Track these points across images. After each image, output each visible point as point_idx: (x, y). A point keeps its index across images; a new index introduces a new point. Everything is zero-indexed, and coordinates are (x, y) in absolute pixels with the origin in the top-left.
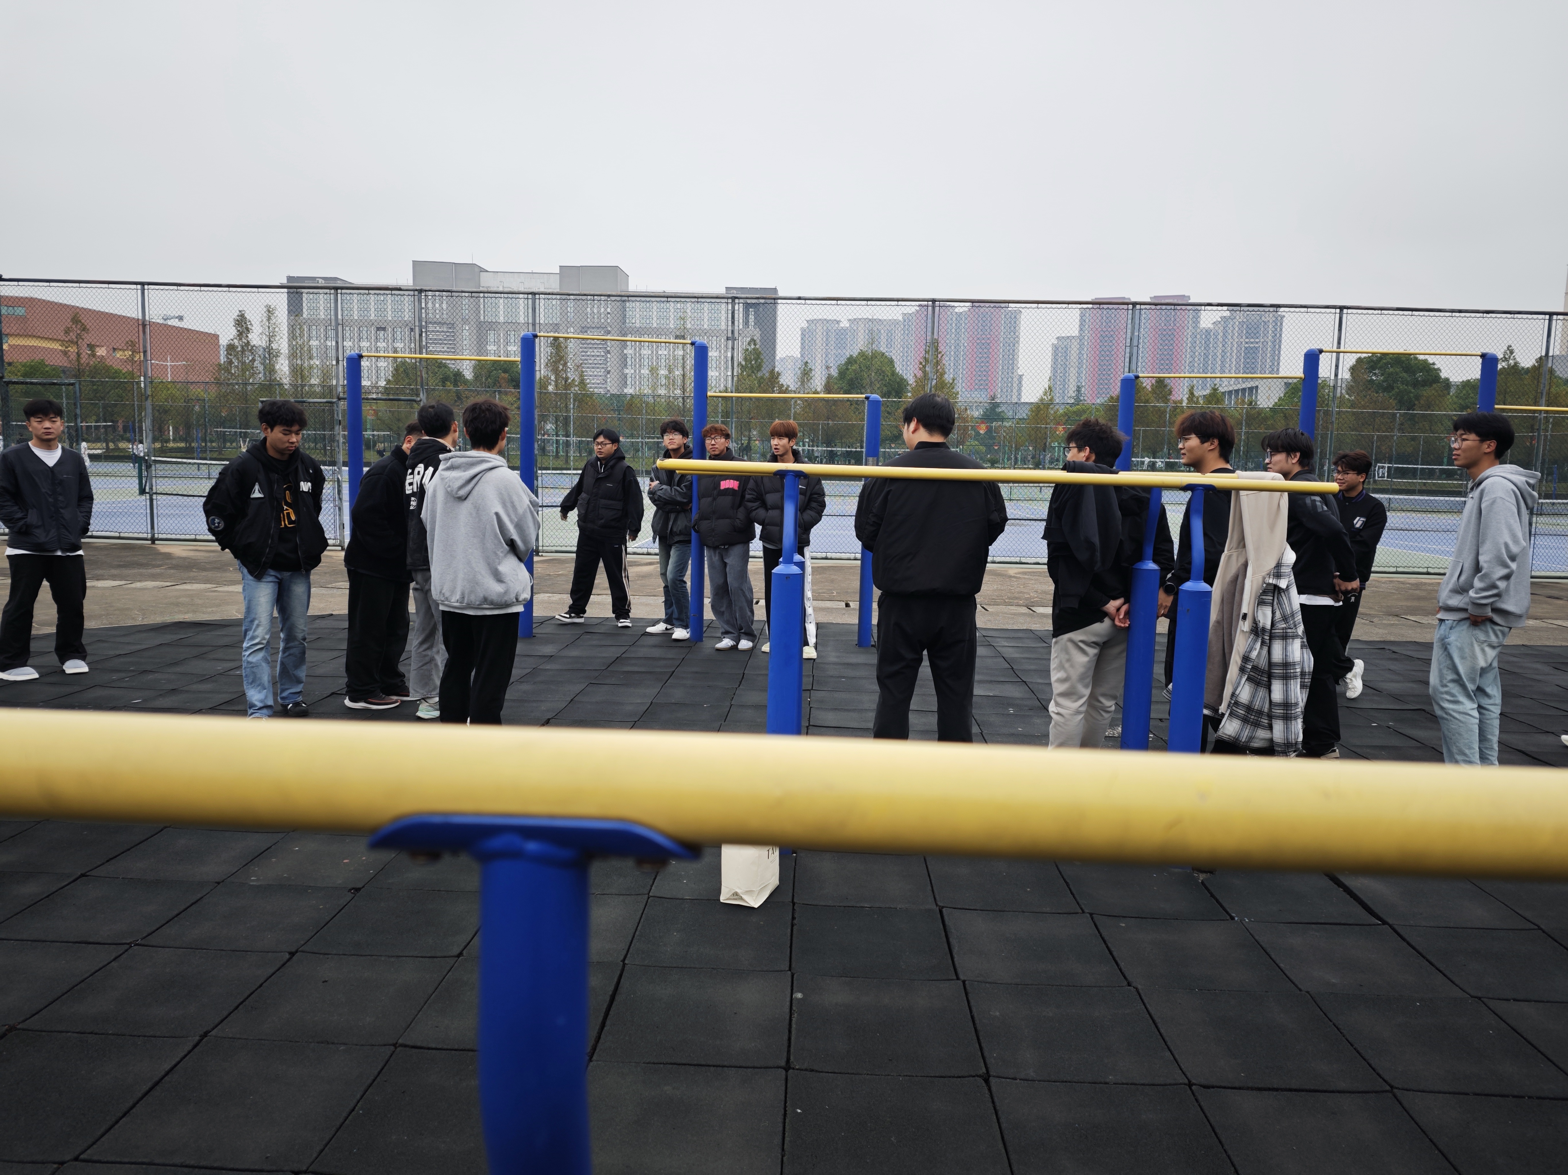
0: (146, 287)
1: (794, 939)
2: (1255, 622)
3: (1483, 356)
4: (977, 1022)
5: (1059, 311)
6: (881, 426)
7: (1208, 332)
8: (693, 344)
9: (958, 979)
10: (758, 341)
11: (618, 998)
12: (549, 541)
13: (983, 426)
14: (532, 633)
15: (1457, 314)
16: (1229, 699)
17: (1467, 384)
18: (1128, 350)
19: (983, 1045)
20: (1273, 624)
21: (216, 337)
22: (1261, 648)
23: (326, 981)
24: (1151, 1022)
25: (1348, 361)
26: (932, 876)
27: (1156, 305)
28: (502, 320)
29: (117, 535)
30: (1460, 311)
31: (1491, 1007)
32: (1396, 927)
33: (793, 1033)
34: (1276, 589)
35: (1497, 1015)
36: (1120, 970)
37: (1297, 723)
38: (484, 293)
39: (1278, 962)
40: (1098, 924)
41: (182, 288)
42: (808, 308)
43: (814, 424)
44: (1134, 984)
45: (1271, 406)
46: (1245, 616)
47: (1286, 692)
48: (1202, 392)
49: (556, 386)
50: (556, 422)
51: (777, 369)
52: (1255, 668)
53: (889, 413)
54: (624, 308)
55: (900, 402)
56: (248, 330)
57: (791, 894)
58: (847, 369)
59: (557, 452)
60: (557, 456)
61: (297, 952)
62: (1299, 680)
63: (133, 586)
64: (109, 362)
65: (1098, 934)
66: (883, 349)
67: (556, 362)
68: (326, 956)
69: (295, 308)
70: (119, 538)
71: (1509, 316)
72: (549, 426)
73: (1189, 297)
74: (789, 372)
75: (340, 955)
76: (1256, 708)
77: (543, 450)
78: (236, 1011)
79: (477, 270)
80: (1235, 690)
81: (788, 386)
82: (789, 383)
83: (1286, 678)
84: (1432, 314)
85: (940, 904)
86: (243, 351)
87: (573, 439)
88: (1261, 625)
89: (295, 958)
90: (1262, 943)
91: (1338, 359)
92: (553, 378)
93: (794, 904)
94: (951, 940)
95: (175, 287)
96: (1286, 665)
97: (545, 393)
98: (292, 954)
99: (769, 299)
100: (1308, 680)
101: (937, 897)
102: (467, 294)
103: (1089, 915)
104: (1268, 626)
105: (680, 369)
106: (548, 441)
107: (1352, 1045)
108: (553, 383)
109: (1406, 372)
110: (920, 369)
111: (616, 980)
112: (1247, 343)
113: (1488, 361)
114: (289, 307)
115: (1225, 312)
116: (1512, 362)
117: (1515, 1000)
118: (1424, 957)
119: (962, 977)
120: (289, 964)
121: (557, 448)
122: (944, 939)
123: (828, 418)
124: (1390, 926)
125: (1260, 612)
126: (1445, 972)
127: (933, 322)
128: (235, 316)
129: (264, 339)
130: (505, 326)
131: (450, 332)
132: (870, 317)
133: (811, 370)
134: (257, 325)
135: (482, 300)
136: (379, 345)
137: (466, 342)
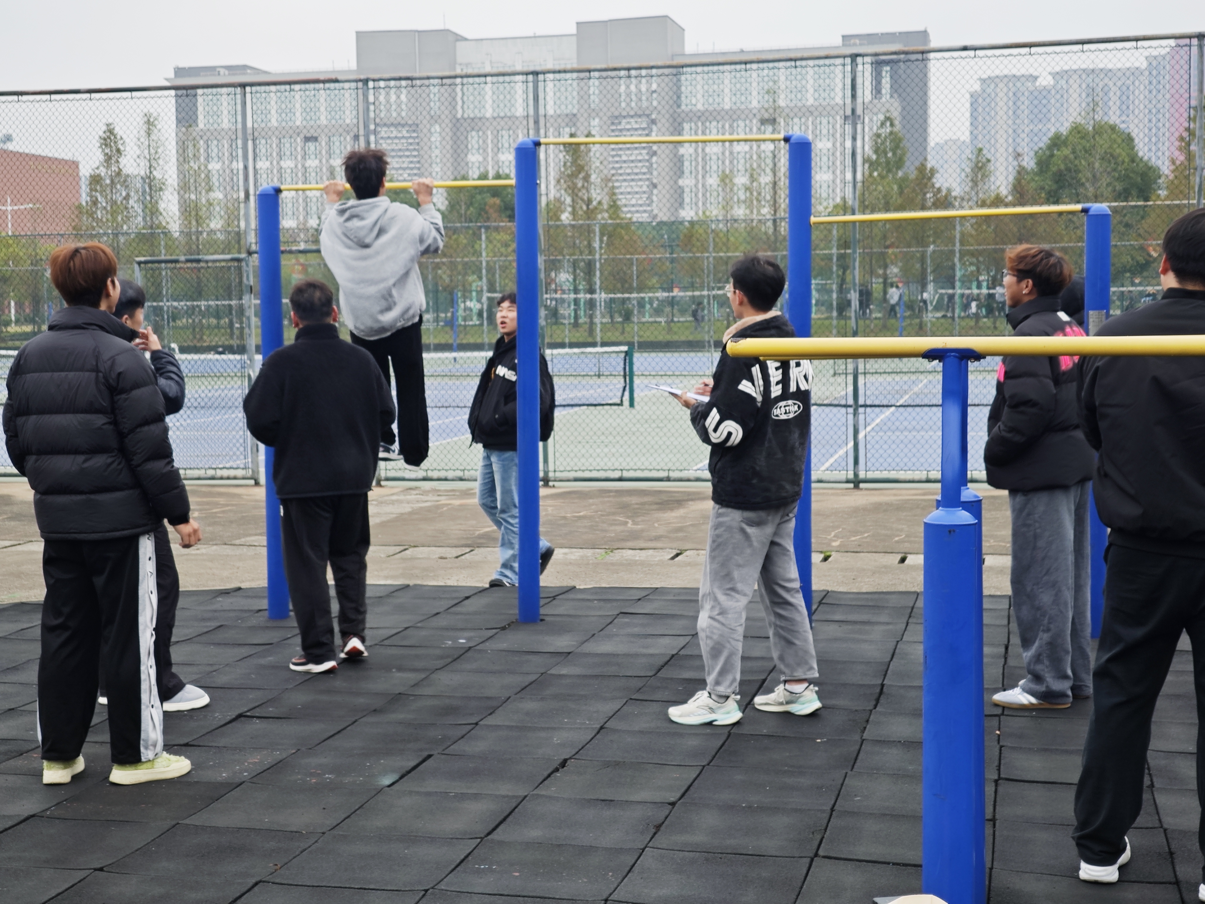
6: (1113, 251)
8: (787, 140)
10: (896, 122)
12: (565, 463)
14: (539, 615)
21: (75, 165)
28: (488, 115)
38: (462, 77)
42: (981, 63)
43: (995, 251)
49: (574, 213)
50: (575, 270)
51: (929, 166)
53: (1127, 225)
54: (678, 85)
55: (1146, 206)
56: (118, 151)
58: (1052, 156)
59: (576, 317)
60: (576, 325)
66: (1114, 118)
67: (573, 176)
69: (186, 118)
72: (564, 277)
74: (953, 166)
77: (554, 314)
79: (450, 38)
81: (949, 191)
82: (954, 185)
86: (113, 184)
87: (601, 297)
92: (569, 200)
97: (558, 227)
99: (913, 53)
102: (436, 81)
105: (770, 174)
106: (563, 301)
108: (569, 209)
110: (1180, 149)
114: (178, 114)
121: (576, 311)
127: (1201, 70)
128: (101, 133)
129: (142, 164)
130: (495, 123)
131: (414, 138)
132: (1091, 67)
133: (989, 161)
134: (132, 144)
135: (458, 89)
136: (309, 163)
137: (437, 152)
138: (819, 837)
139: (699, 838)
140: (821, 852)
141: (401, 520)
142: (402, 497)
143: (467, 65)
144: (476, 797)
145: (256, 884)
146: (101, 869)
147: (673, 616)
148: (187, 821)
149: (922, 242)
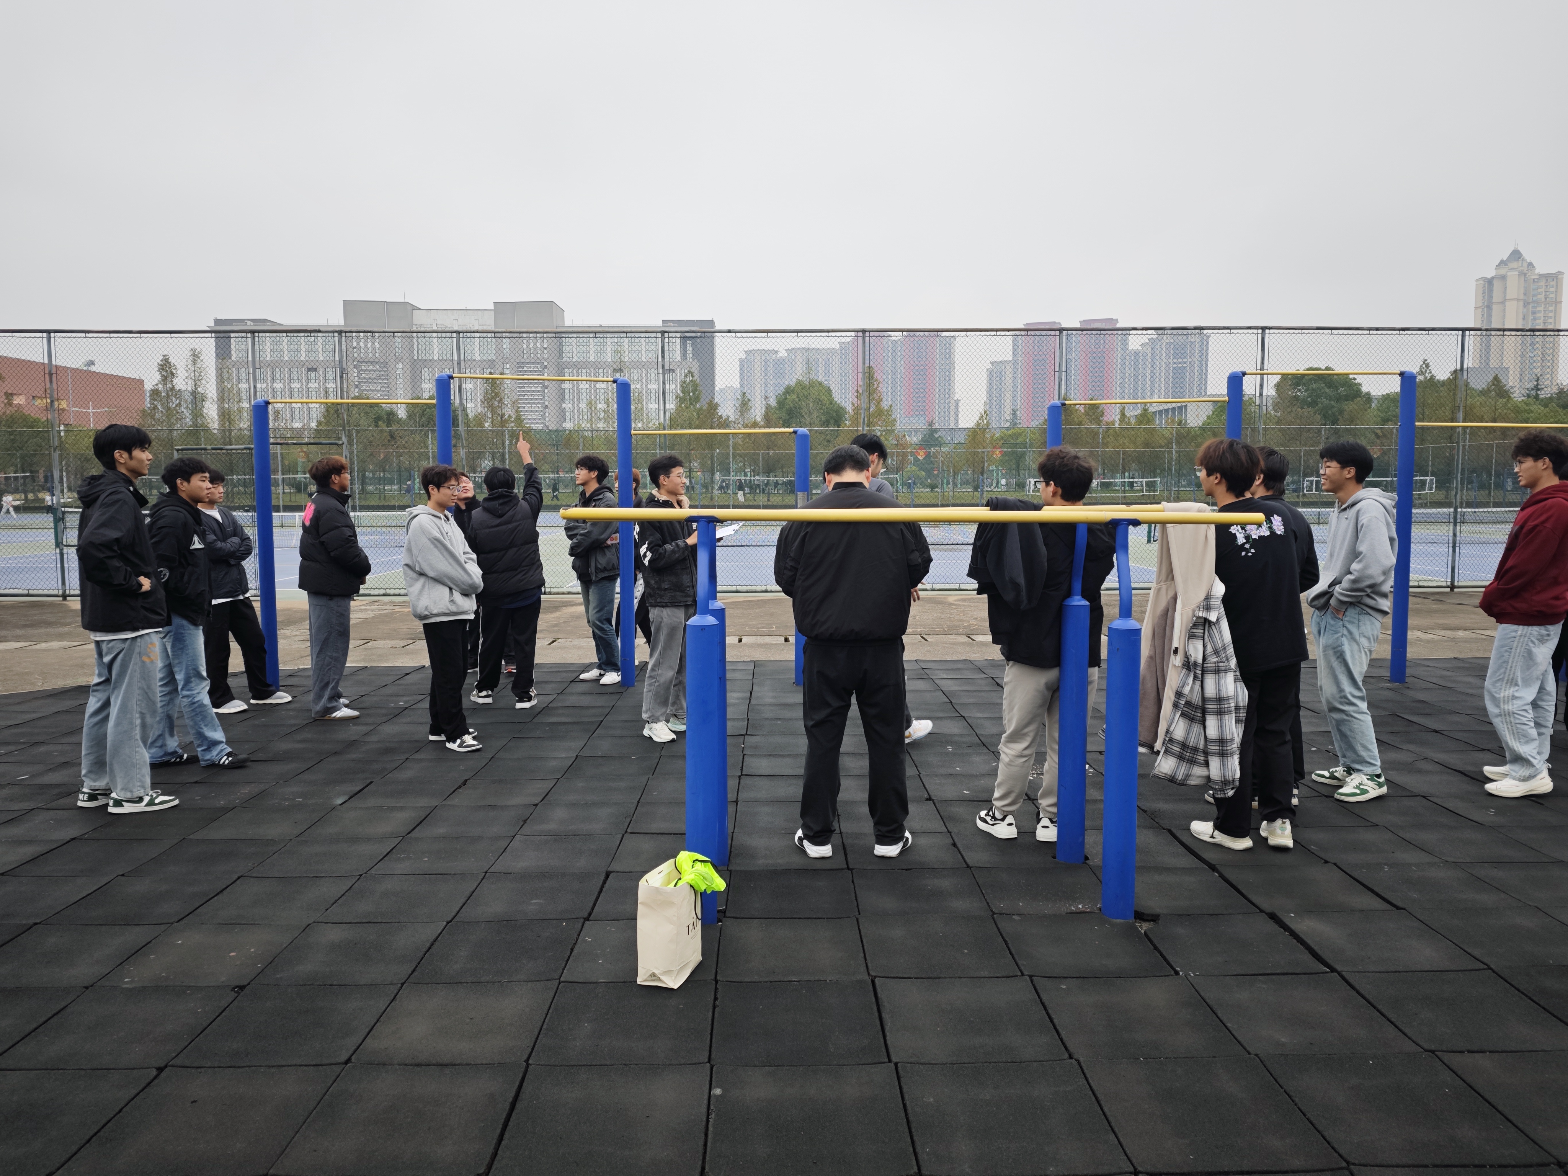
0: (52, 335)
1: (715, 1024)
2: (1187, 657)
3: (1402, 374)
4: (910, 1111)
5: (988, 339)
7: (1137, 353)
8: (615, 381)
9: (890, 1061)
10: (695, 374)
11: (519, 1105)
13: (922, 453)
15: (1375, 332)
16: (1163, 736)
17: (1387, 397)
18: (1057, 374)
19: (915, 1138)
20: (1204, 659)
21: (141, 382)
22: (1194, 683)
23: (195, 1101)
24: (1094, 1099)
25: (1271, 381)
26: (864, 941)
27: (1082, 330)
28: (436, 358)
29: (26, 592)
30: (1377, 329)
31: (1445, 1061)
32: (1344, 973)
33: (710, 1137)
34: (1206, 622)
35: (1451, 1070)
36: (1061, 1040)
37: (1234, 760)
38: (417, 332)
39: (1225, 1021)
40: (1038, 988)
41: (90, 335)
43: (754, 454)
44: (1076, 1056)
45: (1200, 424)
46: (1176, 651)
47: (1221, 727)
48: (1132, 413)
49: (492, 423)
51: (715, 402)
52: (1188, 704)
53: (828, 441)
54: (561, 343)
55: (838, 430)
56: (172, 374)
57: (714, 971)
58: (786, 399)
61: (166, 1066)
62: (1234, 715)
63: (37, 647)
64: (26, 411)
65: (1038, 1000)
66: (821, 378)
67: (492, 399)
68: (199, 1070)
69: (223, 352)
70: (28, 595)
71: (1424, 332)
73: (1117, 321)
74: (729, 402)
75: (214, 1067)
76: (1191, 745)
78: (88, 1145)
79: (409, 308)
80: (1170, 726)
81: (728, 417)
82: (729, 414)
83: (1220, 713)
84: (1350, 332)
85: (872, 973)
86: (168, 396)
88: (1192, 659)
89: (163, 1074)
90: (1208, 1001)
91: (1262, 379)
92: (489, 415)
93: (716, 981)
94: (883, 1015)
95: (83, 335)
96: (1220, 700)
97: (483, 431)
98: (160, 1070)
99: (705, 332)
100: (1243, 715)
101: (870, 965)
102: (399, 335)
103: (1028, 978)
104: (1200, 661)
107: (1305, 1115)
108: (490, 420)
109: (1329, 388)
110: (857, 397)
111: (517, 1083)
112: (1175, 363)
113: (1406, 378)
114: (217, 349)
115: (1152, 334)
116: (1428, 376)
117: (1469, 1052)
118: (1374, 1007)
119: (894, 1059)
120: (156, 1081)
122: (876, 1014)
123: (768, 449)
124: (1339, 973)
125: (1191, 646)
126: (1397, 1024)
127: (864, 352)
128: (159, 361)
129: (189, 383)
130: (441, 363)
131: (385, 371)
132: (808, 346)
133: (749, 400)
134: (182, 369)
135: (415, 340)
136: (310, 385)
137: (401, 380)
138: (629, 820)
139: (551, 826)
140: (629, 830)
141: (366, 622)
142: (368, 607)
143: (421, 325)
144: (402, 809)
145: (239, 878)
146: (123, 875)
147: (546, 682)
148: (192, 837)
149: (711, 448)
